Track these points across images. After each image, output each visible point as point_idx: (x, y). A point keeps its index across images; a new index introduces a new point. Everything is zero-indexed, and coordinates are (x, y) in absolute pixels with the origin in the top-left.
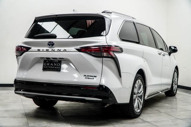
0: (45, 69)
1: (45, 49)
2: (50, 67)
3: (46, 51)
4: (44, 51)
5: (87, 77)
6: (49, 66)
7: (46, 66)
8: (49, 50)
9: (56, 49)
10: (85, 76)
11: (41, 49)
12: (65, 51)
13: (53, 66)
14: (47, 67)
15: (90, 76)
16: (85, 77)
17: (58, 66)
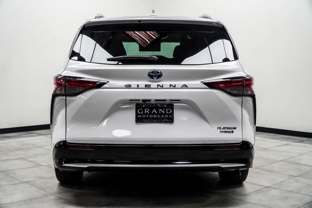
0: (139, 120)
1: (142, 83)
2: (151, 116)
3: (144, 87)
4: (139, 87)
5: (223, 130)
6: (149, 114)
7: (142, 115)
8: (152, 87)
9: (166, 83)
10: (220, 128)
11: (134, 83)
12: (185, 86)
13: (157, 114)
14: (144, 116)
15: (228, 128)
16: (219, 130)
17: (169, 114)
